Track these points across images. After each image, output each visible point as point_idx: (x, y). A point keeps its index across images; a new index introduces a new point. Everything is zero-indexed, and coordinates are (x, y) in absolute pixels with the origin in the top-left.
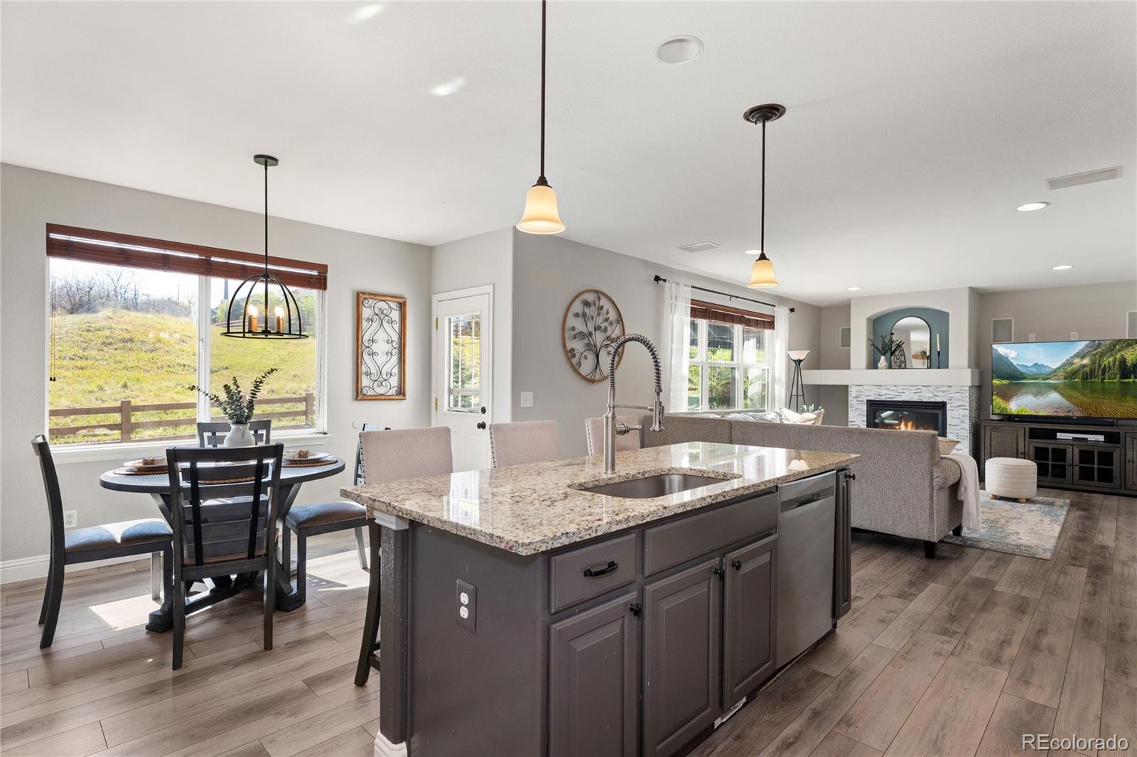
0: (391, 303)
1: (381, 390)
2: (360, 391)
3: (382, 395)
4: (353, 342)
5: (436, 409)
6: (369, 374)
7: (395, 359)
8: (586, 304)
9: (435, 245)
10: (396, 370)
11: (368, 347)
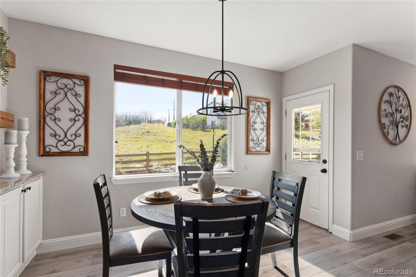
0: (263, 103)
1: (258, 149)
2: (249, 149)
3: (259, 151)
4: (246, 123)
5: (286, 160)
6: (253, 140)
7: (265, 132)
8: (391, 95)
9: (284, 70)
10: (265, 138)
11: (253, 126)
